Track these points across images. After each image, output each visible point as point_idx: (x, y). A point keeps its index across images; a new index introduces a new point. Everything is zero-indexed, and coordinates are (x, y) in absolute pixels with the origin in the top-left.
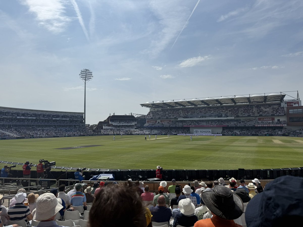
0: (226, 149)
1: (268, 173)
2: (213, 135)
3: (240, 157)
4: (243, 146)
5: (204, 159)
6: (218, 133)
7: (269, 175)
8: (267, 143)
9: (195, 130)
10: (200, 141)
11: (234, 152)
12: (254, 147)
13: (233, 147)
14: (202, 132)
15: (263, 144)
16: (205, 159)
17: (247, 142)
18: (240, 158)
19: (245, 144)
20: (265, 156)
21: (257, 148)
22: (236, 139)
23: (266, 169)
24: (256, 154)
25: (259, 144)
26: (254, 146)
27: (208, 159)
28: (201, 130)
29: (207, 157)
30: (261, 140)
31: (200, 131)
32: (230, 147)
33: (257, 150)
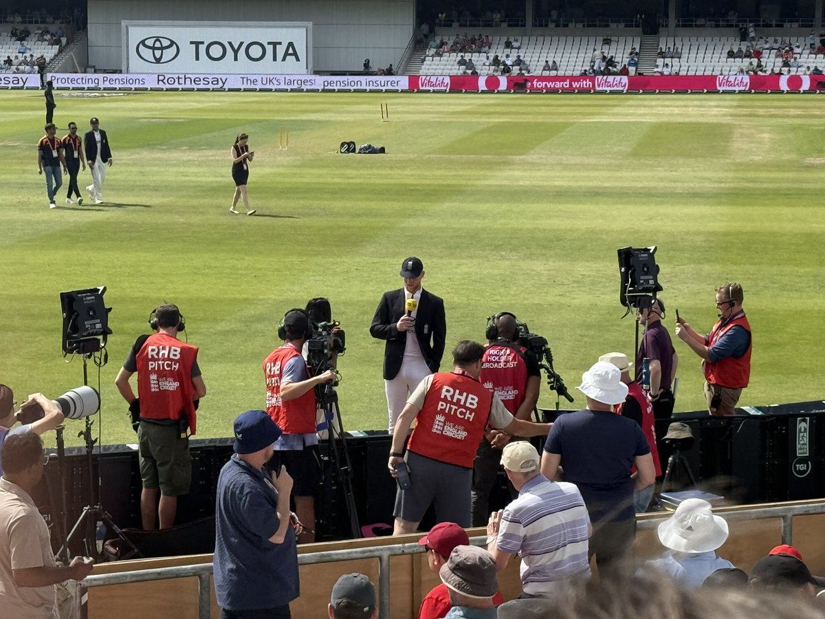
0: (436, 223)
1: (803, 444)
2: (319, 81)
3: (563, 300)
4: (595, 194)
5: (225, 333)
6: (367, 71)
7: (803, 460)
8: (810, 160)
9: (138, 32)
10: (193, 147)
11: (514, 249)
12: (694, 196)
13: (504, 207)
14: (216, 51)
15: (779, 166)
16: (234, 332)
17: (636, 154)
18: (560, 306)
19: (619, 168)
20: (783, 288)
21: (725, 209)
22: (540, 119)
23: (781, 407)
24: (706, 268)
25: (739, 167)
26: (696, 186)
27: (259, 326)
28: (207, 33)
29: (251, 311)
30: (766, 135)
31: (197, 44)
32: (483, 207)
33: (720, 226)
